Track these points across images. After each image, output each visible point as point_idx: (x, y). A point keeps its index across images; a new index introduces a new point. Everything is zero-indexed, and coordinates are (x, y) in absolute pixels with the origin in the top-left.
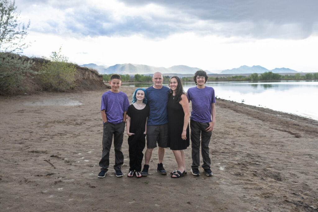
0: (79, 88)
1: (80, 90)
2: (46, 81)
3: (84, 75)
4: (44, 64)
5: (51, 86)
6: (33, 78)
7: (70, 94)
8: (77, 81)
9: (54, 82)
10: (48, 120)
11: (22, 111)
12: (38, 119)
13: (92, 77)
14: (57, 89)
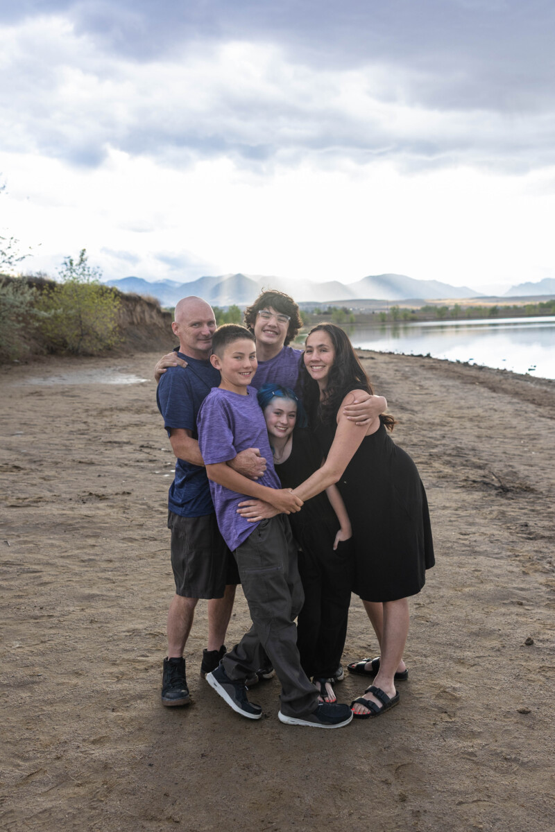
0: (123, 346)
1: (128, 352)
2: (53, 330)
3: (132, 314)
4: (45, 292)
5: (65, 344)
6: (37, 324)
7: (107, 361)
8: (121, 330)
9: (71, 334)
10: (97, 406)
11: (36, 392)
12: (79, 405)
13: (150, 317)
14: (77, 350)
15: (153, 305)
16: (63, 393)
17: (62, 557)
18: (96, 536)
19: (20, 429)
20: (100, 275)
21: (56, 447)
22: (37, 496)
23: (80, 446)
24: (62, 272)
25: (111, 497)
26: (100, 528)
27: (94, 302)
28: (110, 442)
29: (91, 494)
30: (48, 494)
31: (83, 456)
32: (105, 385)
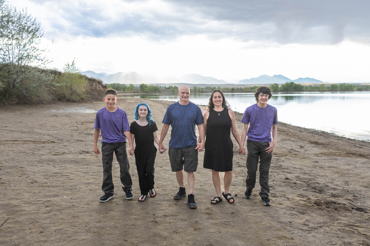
0: (88, 98)
1: (90, 101)
2: (60, 91)
3: (92, 86)
4: (58, 76)
5: (65, 97)
6: (54, 89)
7: (82, 104)
8: (88, 92)
9: (67, 93)
10: (81, 121)
11: (55, 115)
12: (73, 120)
13: (99, 87)
14: (70, 99)
15: (100, 83)
16: (66, 116)
17: (76, 171)
18: (88, 165)
19: (51, 129)
20: (80, 70)
21: (67, 135)
22: (63, 152)
23: (76, 135)
24: (65, 68)
25: (91, 152)
26: (88, 162)
27: (77, 81)
28: (88, 134)
29: (83, 151)
30: (67, 151)
31: (78, 138)
32: (82, 113)
